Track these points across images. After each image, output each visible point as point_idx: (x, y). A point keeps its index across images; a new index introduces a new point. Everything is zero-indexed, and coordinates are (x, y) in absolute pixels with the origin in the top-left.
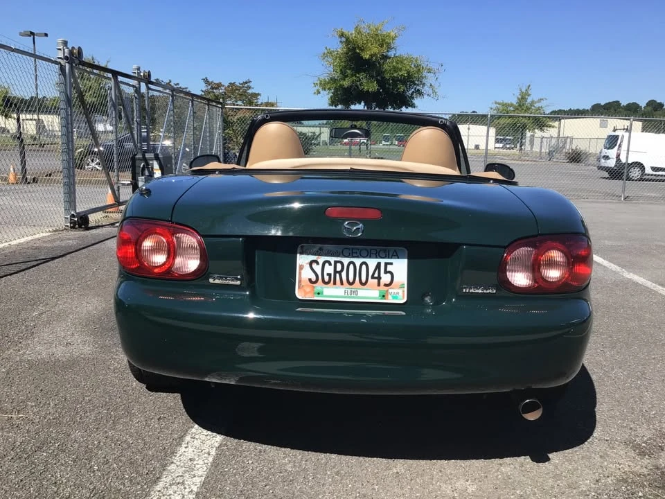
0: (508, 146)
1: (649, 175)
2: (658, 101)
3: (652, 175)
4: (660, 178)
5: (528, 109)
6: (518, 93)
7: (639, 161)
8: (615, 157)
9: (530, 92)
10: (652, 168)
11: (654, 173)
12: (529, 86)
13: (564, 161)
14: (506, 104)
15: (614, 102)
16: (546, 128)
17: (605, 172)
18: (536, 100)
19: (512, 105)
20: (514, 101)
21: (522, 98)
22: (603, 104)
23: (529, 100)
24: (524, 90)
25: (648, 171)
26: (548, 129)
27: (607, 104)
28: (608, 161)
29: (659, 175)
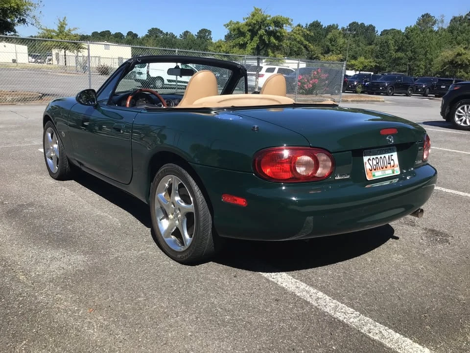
0: (39, 61)
1: (166, 84)
2: (134, 33)
3: (168, 85)
4: (173, 86)
5: (67, 35)
6: (57, 23)
7: (160, 76)
8: (146, 73)
9: (66, 23)
10: (168, 80)
11: (169, 83)
12: (65, 18)
13: (96, 74)
14: (49, 30)
15: (106, 31)
16: (82, 50)
17: (137, 83)
18: (72, 29)
19: (54, 31)
20: (56, 29)
21: (62, 26)
22: (99, 32)
23: (67, 28)
24: (62, 21)
25: (166, 82)
26: (84, 50)
27: (101, 32)
28: (142, 76)
29: (172, 85)
